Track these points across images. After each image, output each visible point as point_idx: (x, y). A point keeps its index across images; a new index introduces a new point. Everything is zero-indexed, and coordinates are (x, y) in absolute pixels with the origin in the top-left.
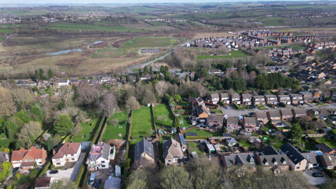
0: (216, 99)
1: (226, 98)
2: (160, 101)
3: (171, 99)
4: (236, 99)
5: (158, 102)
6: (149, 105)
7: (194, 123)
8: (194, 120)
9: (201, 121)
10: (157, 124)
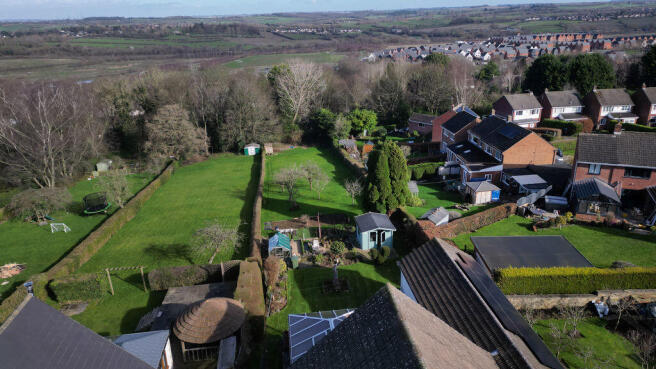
0: (527, 114)
1: (570, 110)
2: (297, 135)
3: (341, 122)
4: (618, 109)
5: (287, 141)
6: (251, 150)
7: (484, 195)
8: (480, 178)
9: (523, 180)
10: (269, 205)
